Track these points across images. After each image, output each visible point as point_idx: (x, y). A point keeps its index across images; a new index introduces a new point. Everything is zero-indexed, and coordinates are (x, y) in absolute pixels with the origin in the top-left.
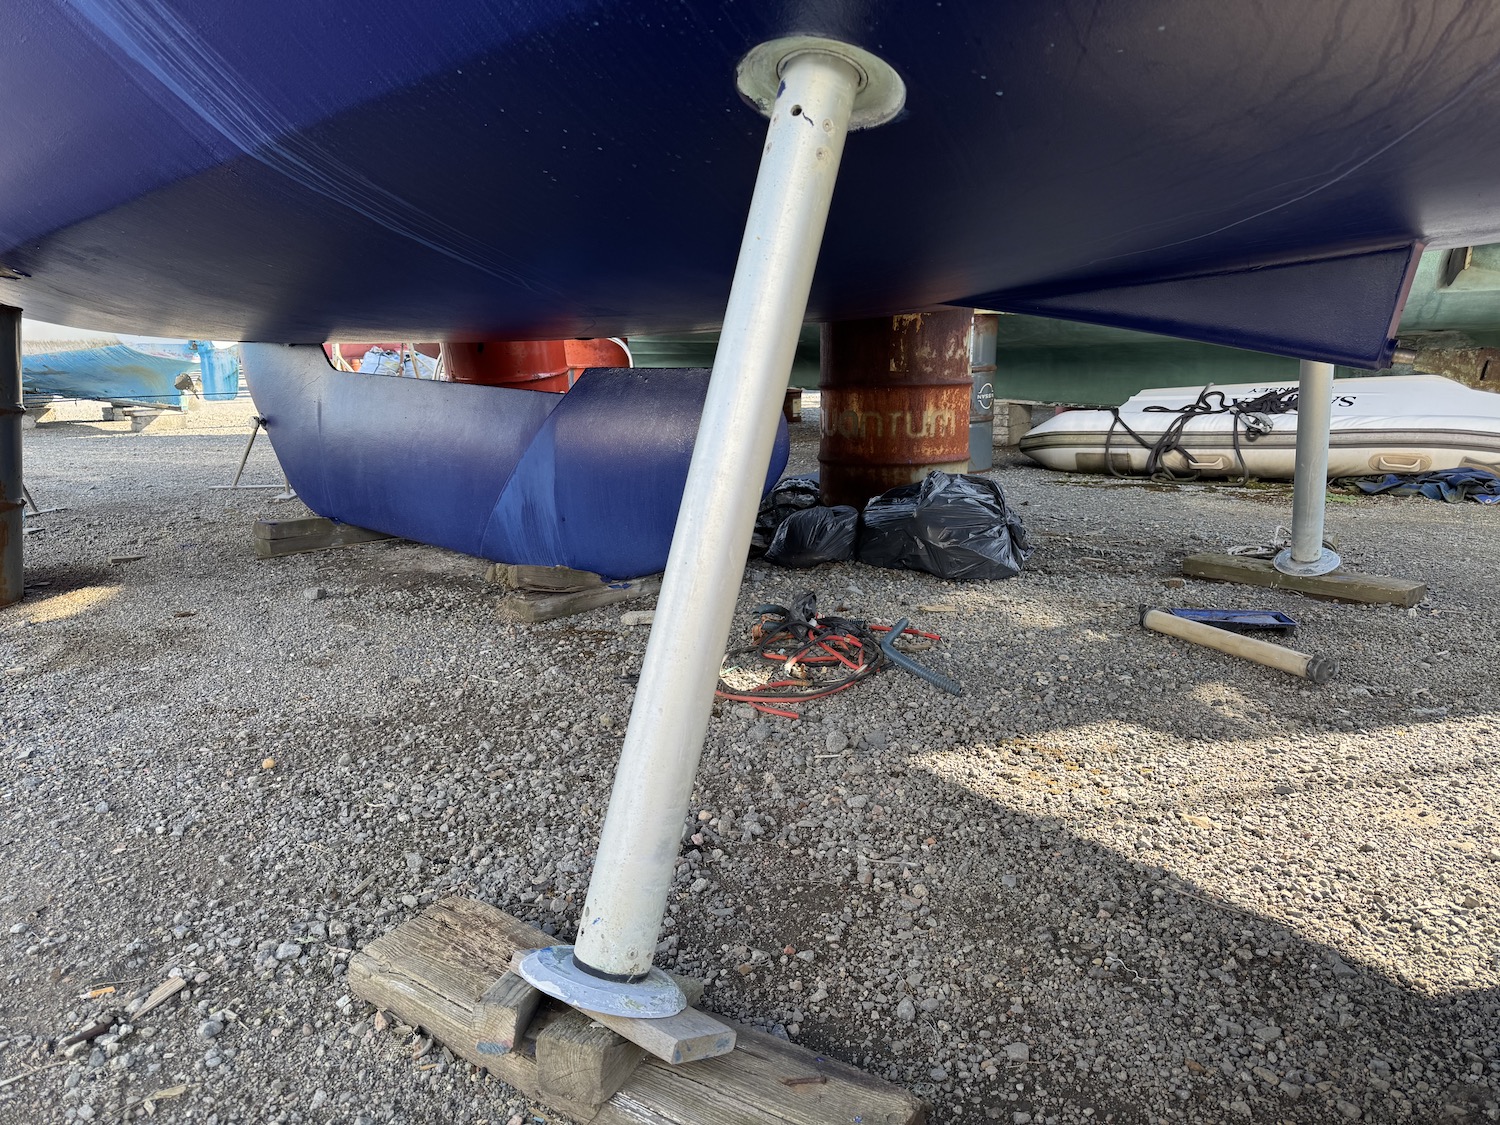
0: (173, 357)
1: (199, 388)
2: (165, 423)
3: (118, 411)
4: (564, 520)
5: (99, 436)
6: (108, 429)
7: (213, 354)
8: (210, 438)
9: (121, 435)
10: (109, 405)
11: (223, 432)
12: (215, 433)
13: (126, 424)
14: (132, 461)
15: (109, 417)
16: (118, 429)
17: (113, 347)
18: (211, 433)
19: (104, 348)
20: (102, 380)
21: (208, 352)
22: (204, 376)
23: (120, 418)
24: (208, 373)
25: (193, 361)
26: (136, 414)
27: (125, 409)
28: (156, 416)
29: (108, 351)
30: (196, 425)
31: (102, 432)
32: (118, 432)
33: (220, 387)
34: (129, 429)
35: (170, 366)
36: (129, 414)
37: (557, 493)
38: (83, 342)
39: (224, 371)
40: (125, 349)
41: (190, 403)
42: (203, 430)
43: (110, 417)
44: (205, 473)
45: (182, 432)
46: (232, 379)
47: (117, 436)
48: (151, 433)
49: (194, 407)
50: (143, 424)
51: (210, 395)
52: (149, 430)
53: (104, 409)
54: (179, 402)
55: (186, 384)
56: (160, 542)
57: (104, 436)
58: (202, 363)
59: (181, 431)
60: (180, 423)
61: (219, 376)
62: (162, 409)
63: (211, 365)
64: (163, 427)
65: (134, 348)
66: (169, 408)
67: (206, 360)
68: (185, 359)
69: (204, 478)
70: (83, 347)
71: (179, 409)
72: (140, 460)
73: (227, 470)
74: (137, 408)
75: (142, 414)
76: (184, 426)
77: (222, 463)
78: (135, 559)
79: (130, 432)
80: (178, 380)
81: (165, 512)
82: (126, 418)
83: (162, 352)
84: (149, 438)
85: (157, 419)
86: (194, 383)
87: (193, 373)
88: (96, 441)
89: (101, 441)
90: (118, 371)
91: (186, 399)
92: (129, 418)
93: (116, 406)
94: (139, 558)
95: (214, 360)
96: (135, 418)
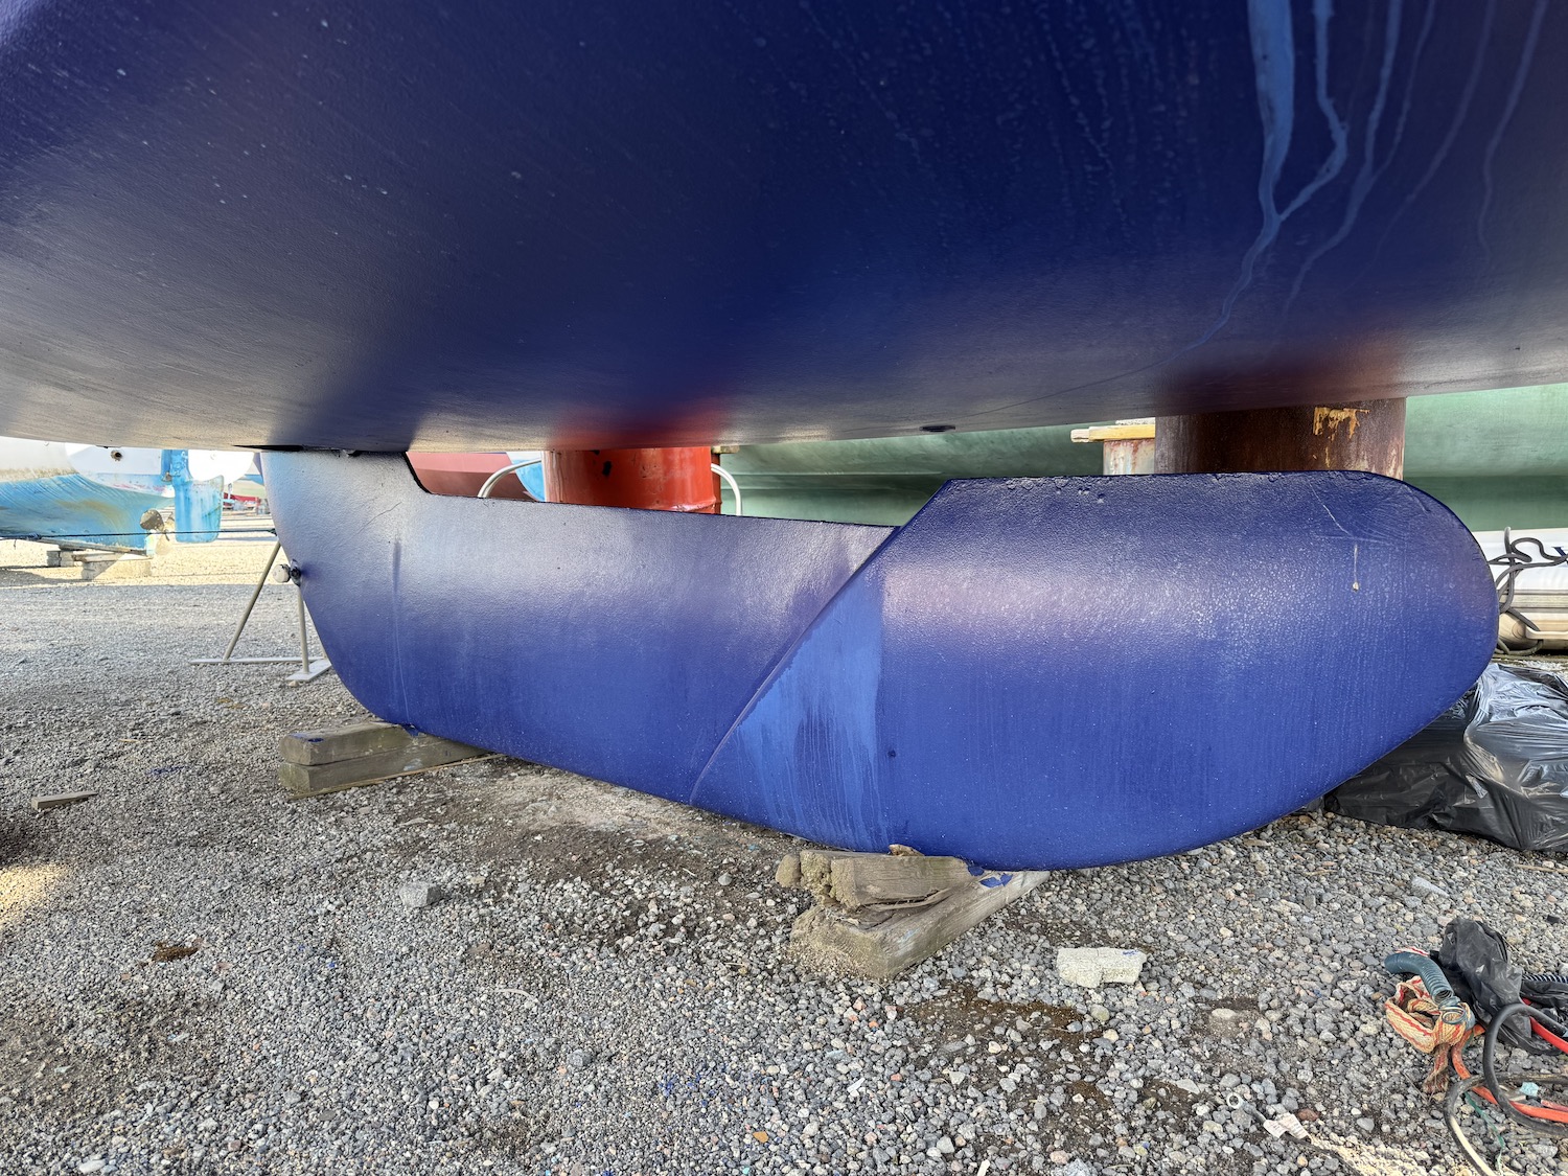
0: (140, 490)
1: (170, 527)
2: (123, 570)
3: (67, 555)
4: (892, 754)
5: (40, 586)
6: (53, 576)
7: (191, 487)
8: (182, 589)
9: (68, 585)
10: (56, 548)
11: (196, 581)
12: (187, 582)
13: (76, 571)
14: (80, 619)
15: (54, 561)
16: (64, 578)
17: (66, 476)
18: (182, 583)
19: (55, 478)
20: (50, 517)
21: (185, 484)
22: (178, 512)
23: (68, 563)
24: (183, 509)
25: (164, 495)
26: (88, 559)
27: (75, 553)
28: (113, 561)
29: (60, 482)
30: (162, 572)
31: (45, 580)
32: (65, 581)
33: (197, 524)
34: (79, 577)
35: (132, 500)
36: (81, 559)
37: (881, 705)
38: (28, 470)
39: (203, 507)
40: (81, 479)
41: (158, 546)
42: (171, 579)
43: (56, 562)
44: (180, 638)
45: (145, 581)
46: (213, 517)
47: (63, 585)
48: (107, 582)
49: (160, 550)
50: (97, 570)
51: (185, 534)
52: (105, 577)
53: (50, 553)
54: (143, 544)
55: (155, 522)
56: (121, 762)
57: (46, 586)
58: (177, 498)
59: (143, 579)
60: (143, 570)
61: (196, 513)
62: (122, 552)
63: (187, 499)
64: (121, 575)
65: (92, 479)
66: (131, 552)
67: (182, 495)
68: (155, 493)
69: (180, 646)
70: (29, 476)
71: (143, 553)
72: (91, 619)
73: (210, 633)
74: (90, 551)
75: (97, 559)
76: (148, 574)
77: (202, 623)
78: (78, 800)
79: (79, 581)
80: (144, 517)
81: (127, 703)
82: (75, 563)
83: (127, 483)
84: (104, 588)
85: (115, 564)
86: (164, 520)
87: (165, 511)
88: (34, 593)
89: (43, 591)
90: (70, 506)
91: (153, 541)
92: (80, 563)
93: (64, 549)
94: (85, 799)
95: (192, 494)
96: (87, 563)
